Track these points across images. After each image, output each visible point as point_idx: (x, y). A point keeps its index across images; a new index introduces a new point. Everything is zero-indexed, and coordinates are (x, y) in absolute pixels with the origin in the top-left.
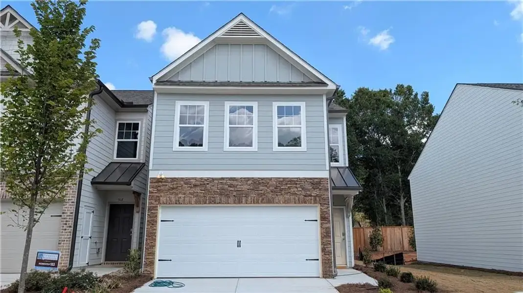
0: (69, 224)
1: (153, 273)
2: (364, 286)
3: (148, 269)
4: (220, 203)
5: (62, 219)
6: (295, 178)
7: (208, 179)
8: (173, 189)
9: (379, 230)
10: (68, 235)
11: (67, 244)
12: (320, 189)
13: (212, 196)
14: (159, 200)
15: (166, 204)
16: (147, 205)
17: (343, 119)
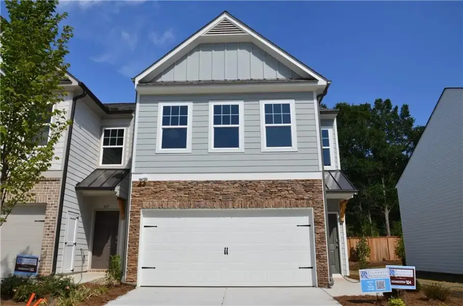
0: (51, 229)
1: (136, 281)
3: (131, 276)
4: (205, 208)
5: (45, 223)
6: (286, 180)
7: (192, 182)
8: (156, 192)
9: (365, 240)
10: (51, 240)
11: (50, 249)
12: (313, 192)
13: (197, 200)
14: (142, 204)
15: (149, 208)
16: (130, 210)
17: (333, 121)
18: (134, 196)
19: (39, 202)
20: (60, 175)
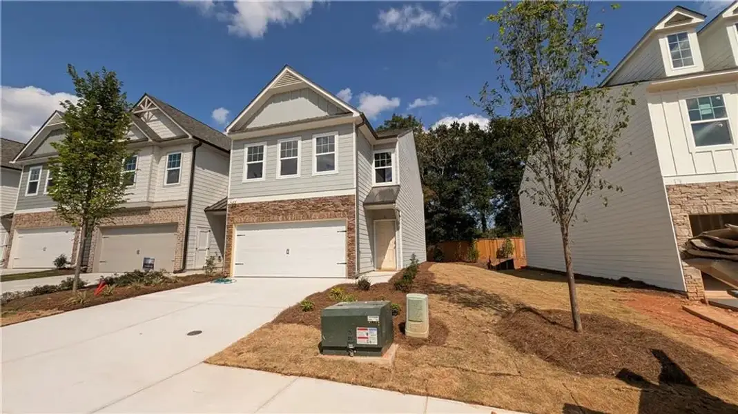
1: (230, 274)
4: (273, 221)
7: (265, 202)
11: (180, 253)
12: (348, 205)
13: (268, 215)
14: (234, 220)
15: (238, 223)
17: (396, 144)
18: (229, 215)
19: (174, 222)
20: (186, 203)
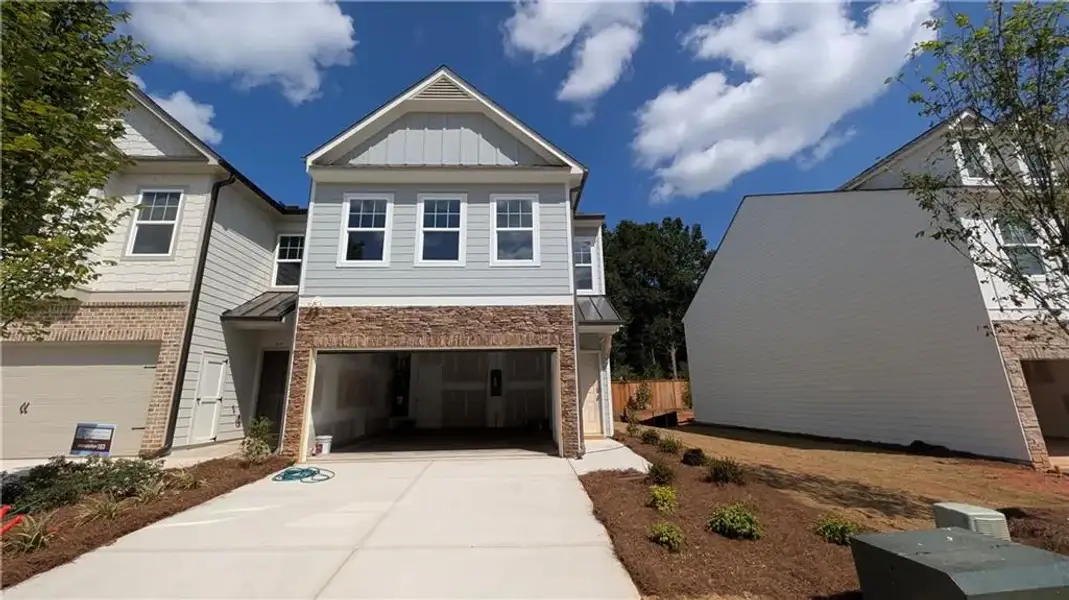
0: (167, 379)
1: (298, 455)
2: (625, 474)
3: (290, 448)
5: (157, 371)
6: (522, 306)
7: (389, 308)
8: (334, 324)
9: (647, 385)
10: (164, 396)
12: (560, 323)
13: (395, 334)
14: (313, 340)
15: (323, 346)
16: (294, 349)
17: (597, 229)
18: (301, 329)
19: (150, 338)
20: (188, 298)
